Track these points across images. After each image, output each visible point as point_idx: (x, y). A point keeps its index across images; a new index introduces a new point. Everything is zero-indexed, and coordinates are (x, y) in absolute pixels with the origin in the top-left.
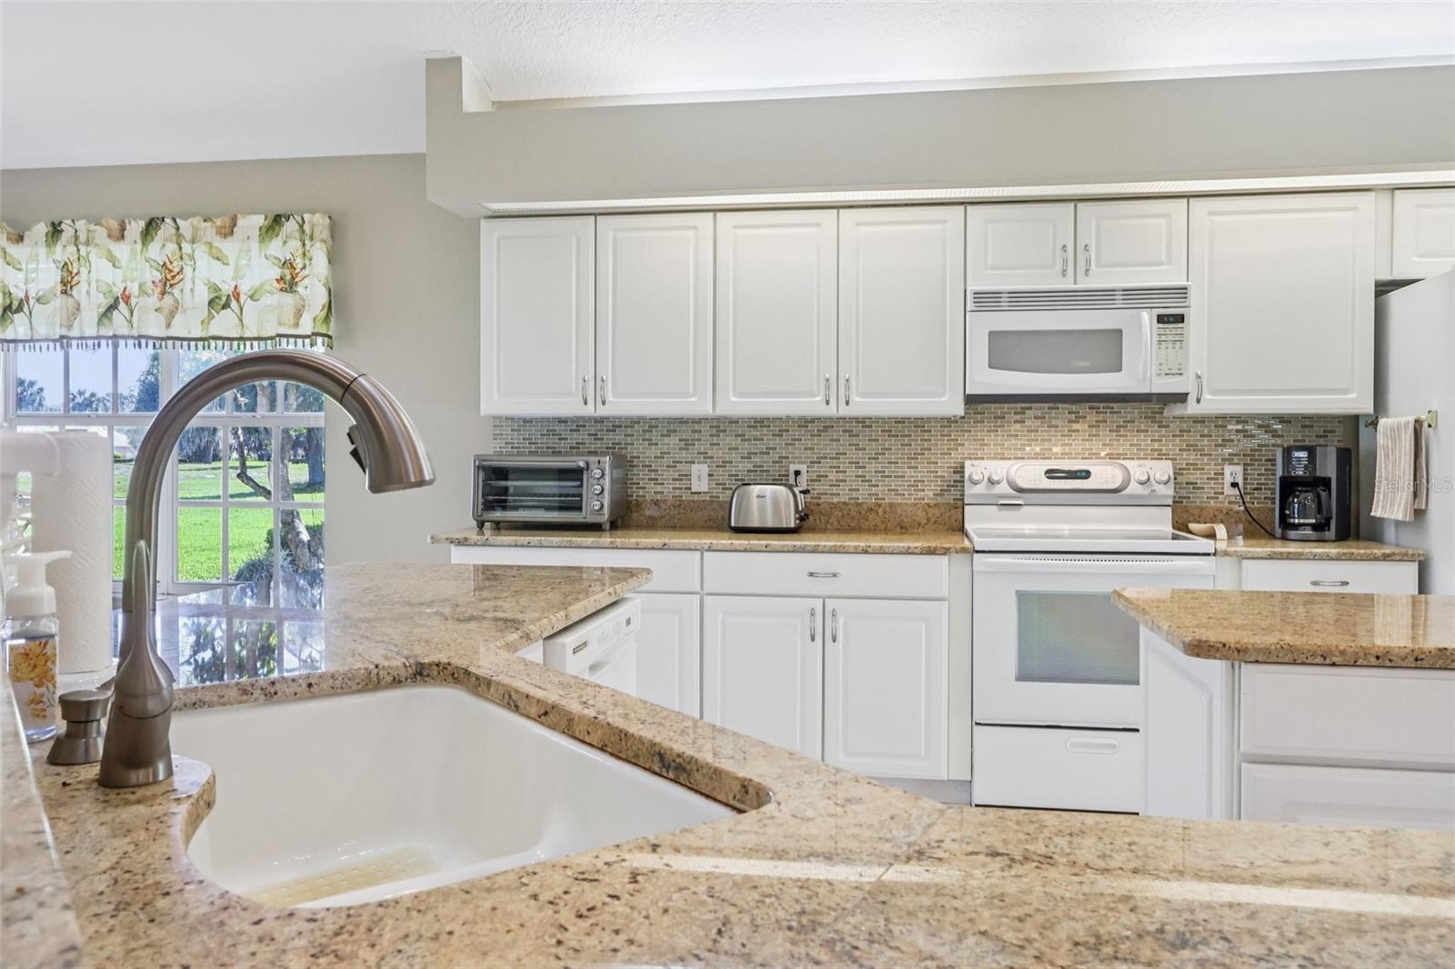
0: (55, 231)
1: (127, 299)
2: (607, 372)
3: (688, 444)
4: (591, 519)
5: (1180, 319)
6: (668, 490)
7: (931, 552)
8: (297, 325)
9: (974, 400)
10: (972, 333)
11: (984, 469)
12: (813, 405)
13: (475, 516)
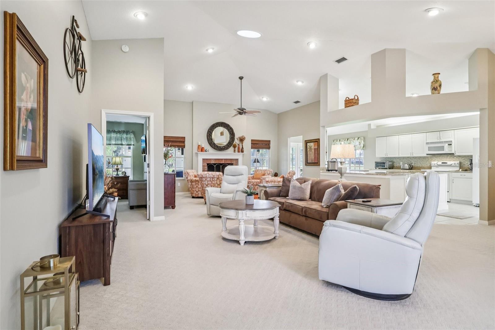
0: (340, 140)
2: (388, 153)
3: (400, 160)
4: (386, 168)
5: (451, 144)
6: (398, 165)
8: (360, 148)
9: (427, 154)
10: (426, 147)
11: (434, 163)
12: (409, 156)
13: (375, 167)
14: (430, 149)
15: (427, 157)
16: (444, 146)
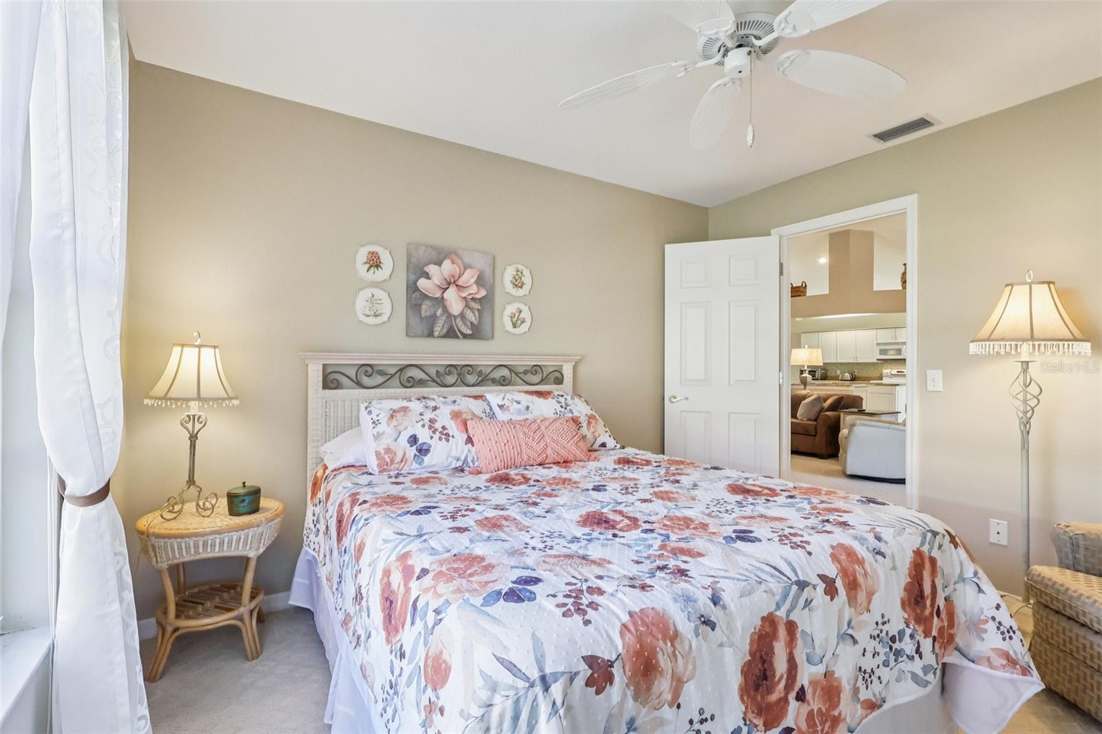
3: (836, 366)
6: (833, 374)
9: (878, 360)
10: (877, 350)
11: (886, 371)
12: (851, 361)
14: (883, 352)
15: (877, 363)
16: (900, 349)
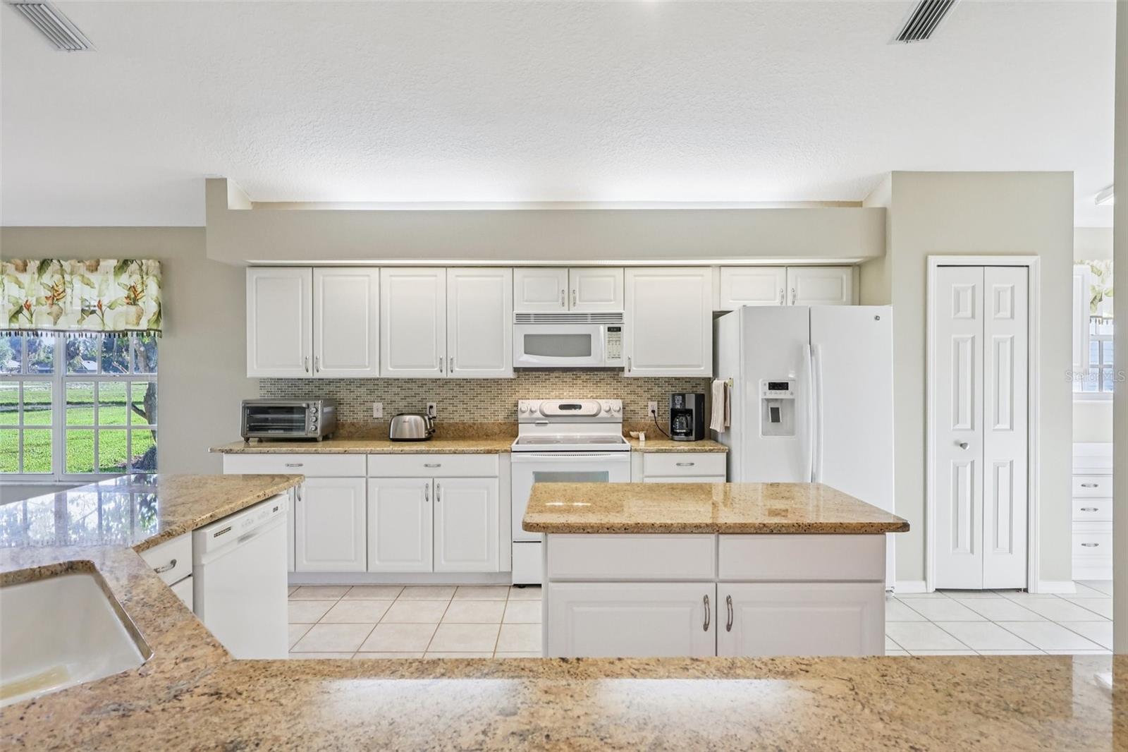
1: (28, 308)
2: (319, 354)
3: (371, 392)
4: (310, 435)
5: (619, 329)
6: (360, 416)
7: (489, 452)
8: (138, 324)
9: (513, 370)
11: (528, 405)
12: (434, 373)
13: (243, 435)
14: (532, 344)
16: (589, 336)
